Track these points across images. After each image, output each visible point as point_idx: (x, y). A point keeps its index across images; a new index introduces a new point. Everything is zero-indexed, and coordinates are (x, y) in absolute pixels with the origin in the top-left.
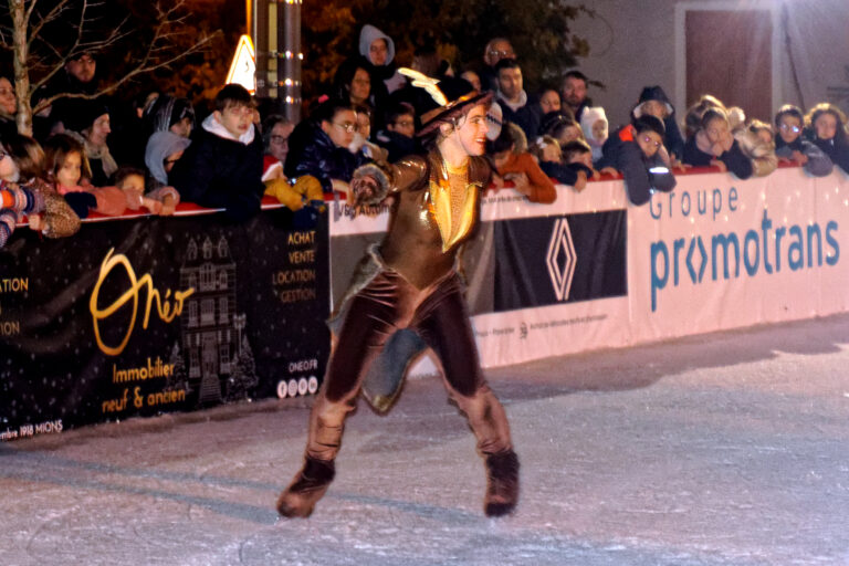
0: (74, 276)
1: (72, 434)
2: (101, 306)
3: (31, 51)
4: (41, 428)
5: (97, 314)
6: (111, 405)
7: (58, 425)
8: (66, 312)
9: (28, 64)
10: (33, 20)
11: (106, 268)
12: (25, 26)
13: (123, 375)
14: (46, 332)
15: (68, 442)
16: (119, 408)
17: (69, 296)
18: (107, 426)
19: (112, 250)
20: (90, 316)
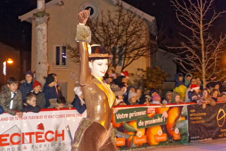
0: (214, 113)
1: (213, 140)
2: (219, 118)
3: (205, 74)
4: (208, 139)
5: (218, 120)
6: (220, 136)
7: (211, 139)
8: (213, 119)
9: (205, 76)
10: (206, 68)
11: (220, 111)
12: (204, 69)
13: (222, 130)
14: (209, 122)
15: (213, 142)
16: (222, 136)
17: (213, 116)
18: (220, 139)
19: (221, 108)
20: (217, 120)
